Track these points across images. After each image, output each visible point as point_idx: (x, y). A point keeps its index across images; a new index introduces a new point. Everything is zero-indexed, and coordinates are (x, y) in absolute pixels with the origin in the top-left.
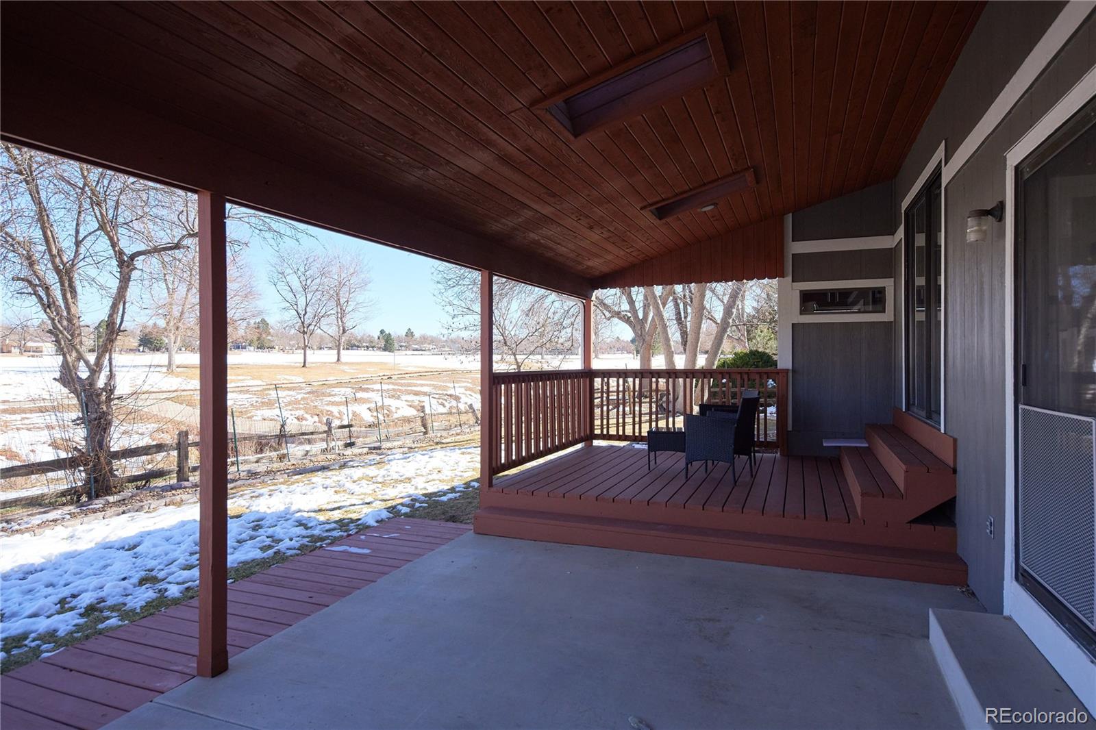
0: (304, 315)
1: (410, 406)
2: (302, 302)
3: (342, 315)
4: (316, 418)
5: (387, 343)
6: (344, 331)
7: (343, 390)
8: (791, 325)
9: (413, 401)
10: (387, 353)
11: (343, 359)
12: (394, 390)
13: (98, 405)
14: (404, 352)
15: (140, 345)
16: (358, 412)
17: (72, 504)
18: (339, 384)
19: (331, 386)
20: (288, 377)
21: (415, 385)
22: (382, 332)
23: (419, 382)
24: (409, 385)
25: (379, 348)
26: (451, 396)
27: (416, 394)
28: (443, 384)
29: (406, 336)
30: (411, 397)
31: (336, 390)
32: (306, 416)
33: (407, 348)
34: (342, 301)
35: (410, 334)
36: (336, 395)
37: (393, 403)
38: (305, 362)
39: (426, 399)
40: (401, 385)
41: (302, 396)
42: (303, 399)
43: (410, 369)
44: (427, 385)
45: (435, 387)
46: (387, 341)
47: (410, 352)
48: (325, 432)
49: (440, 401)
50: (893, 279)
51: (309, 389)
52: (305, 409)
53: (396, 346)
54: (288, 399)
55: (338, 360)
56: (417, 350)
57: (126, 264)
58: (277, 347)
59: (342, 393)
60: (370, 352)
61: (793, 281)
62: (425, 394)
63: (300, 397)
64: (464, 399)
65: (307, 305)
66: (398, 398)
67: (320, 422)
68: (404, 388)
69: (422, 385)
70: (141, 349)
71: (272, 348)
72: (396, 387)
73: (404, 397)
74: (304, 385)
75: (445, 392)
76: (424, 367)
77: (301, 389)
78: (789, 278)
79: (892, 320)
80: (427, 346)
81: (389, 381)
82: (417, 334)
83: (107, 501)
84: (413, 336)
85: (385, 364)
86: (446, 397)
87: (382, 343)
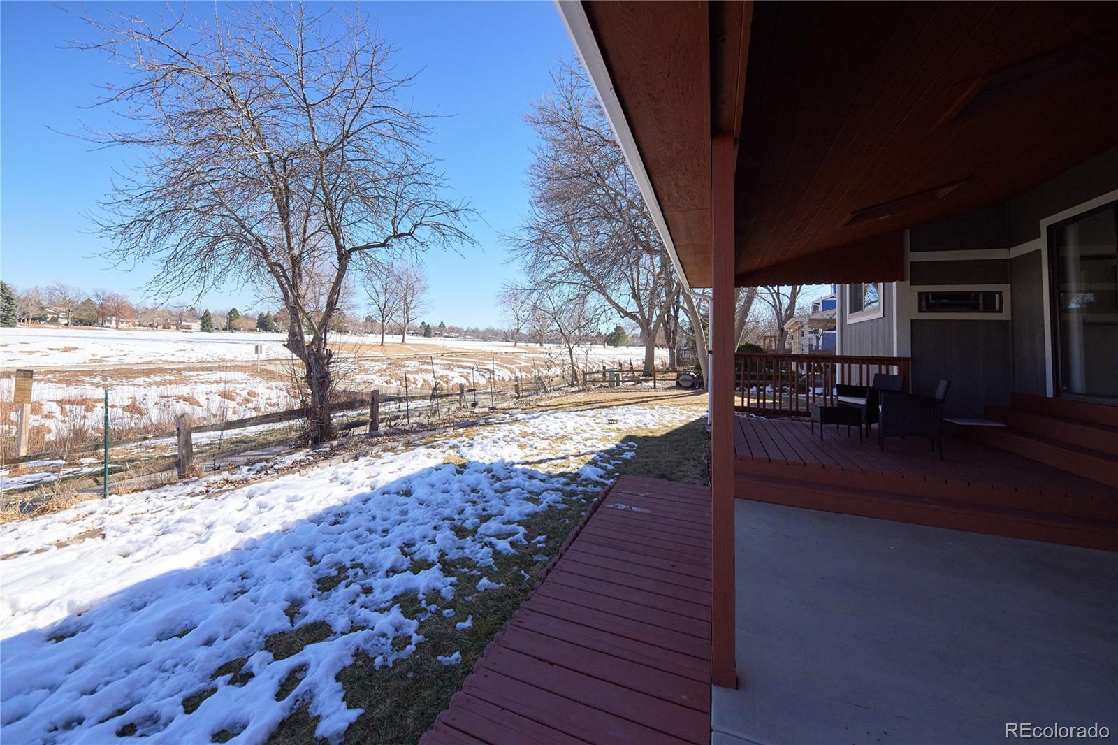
0: (384, 309)
1: (462, 376)
2: (382, 299)
3: (407, 310)
4: (399, 383)
5: (427, 331)
6: (408, 321)
7: (413, 363)
8: (910, 321)
9: (462, 372)
10: (426, 338)
11: (406, 341)
12: (448, 364)
13: (323, 366)
14: (439, 338)
15: (258, 327)
16: (427, 379)
17: (305, 447)
18: (409, 359)
19: (403, 359)
20: (372, 352)
21: (462, 361)
22: (423, 323)
23: (464, 359)
24: (457, 361)
25: (421, 335)
26: (488, 369)
27: (464, 367)
28: (481, 361)
29: (440, 326)
30: (461, 370)
31: (408, 363)
32: (392, 381)
33: (440, 335)
34: (408, 300)
35: (442, 325)
36: (408, 366)
37: (450, 374)
38: (382, 342)
39: (471, 371)
40: (452, 361)
41: (385, 366)
42: (387, 368)
43: (454, 350)
44: (470, 361)
45: (476, 363)
46: (426, 330)
47: (442, 338)
48: (458, 394)
49: (481, 373)
50: (1009, 285)
51: (389, 362)
52: (390, 375)
53: (433, 334)
54: (376, 368)
55: (403, 341)
56: (447, 337)
57: (344, 257)
58: (351, 332)
59: (413, 365)
60: (415, 337)
61: (911, 284)
62: (470, 368)
63: (384, 366)
64: (497, 373)
65: (386, 302)
66: (452, 370)
67: (401, 385)
68: (455, 363)
69: (467, 361)
70: (258, 329)
71: (348, 332)
72: (449, 362)
73: (456, 369)
74: (384, 358)
75: (484, 367)
76: (463, 349)
77: (384, 361)
78: (908, 282)
79: (1009, 318)
80: (454, 334)
81: (442, 357)
82: (447, 326)
83: (331, 444)
84: (444, 327)
85: (435, 345)
86: (485, 371)
87: (423, 332)
